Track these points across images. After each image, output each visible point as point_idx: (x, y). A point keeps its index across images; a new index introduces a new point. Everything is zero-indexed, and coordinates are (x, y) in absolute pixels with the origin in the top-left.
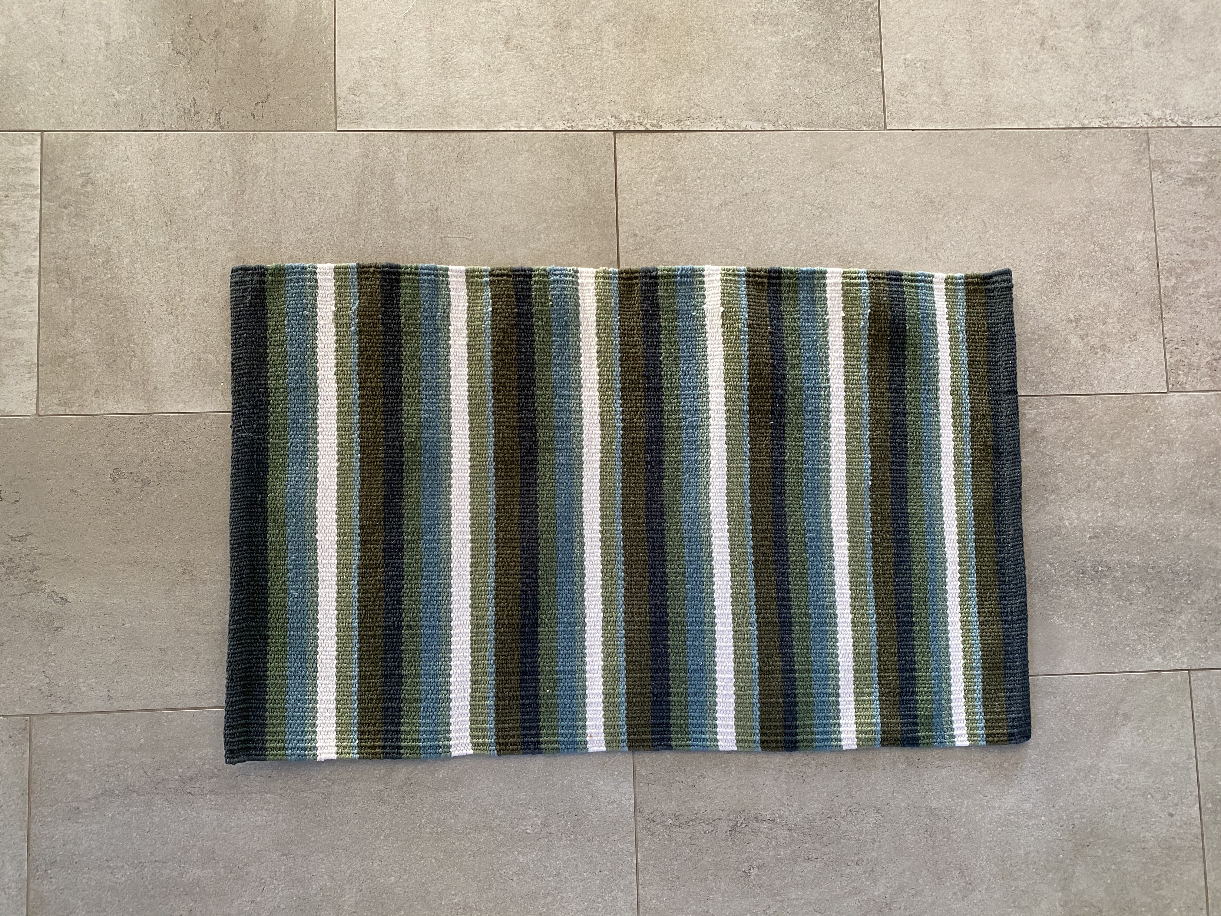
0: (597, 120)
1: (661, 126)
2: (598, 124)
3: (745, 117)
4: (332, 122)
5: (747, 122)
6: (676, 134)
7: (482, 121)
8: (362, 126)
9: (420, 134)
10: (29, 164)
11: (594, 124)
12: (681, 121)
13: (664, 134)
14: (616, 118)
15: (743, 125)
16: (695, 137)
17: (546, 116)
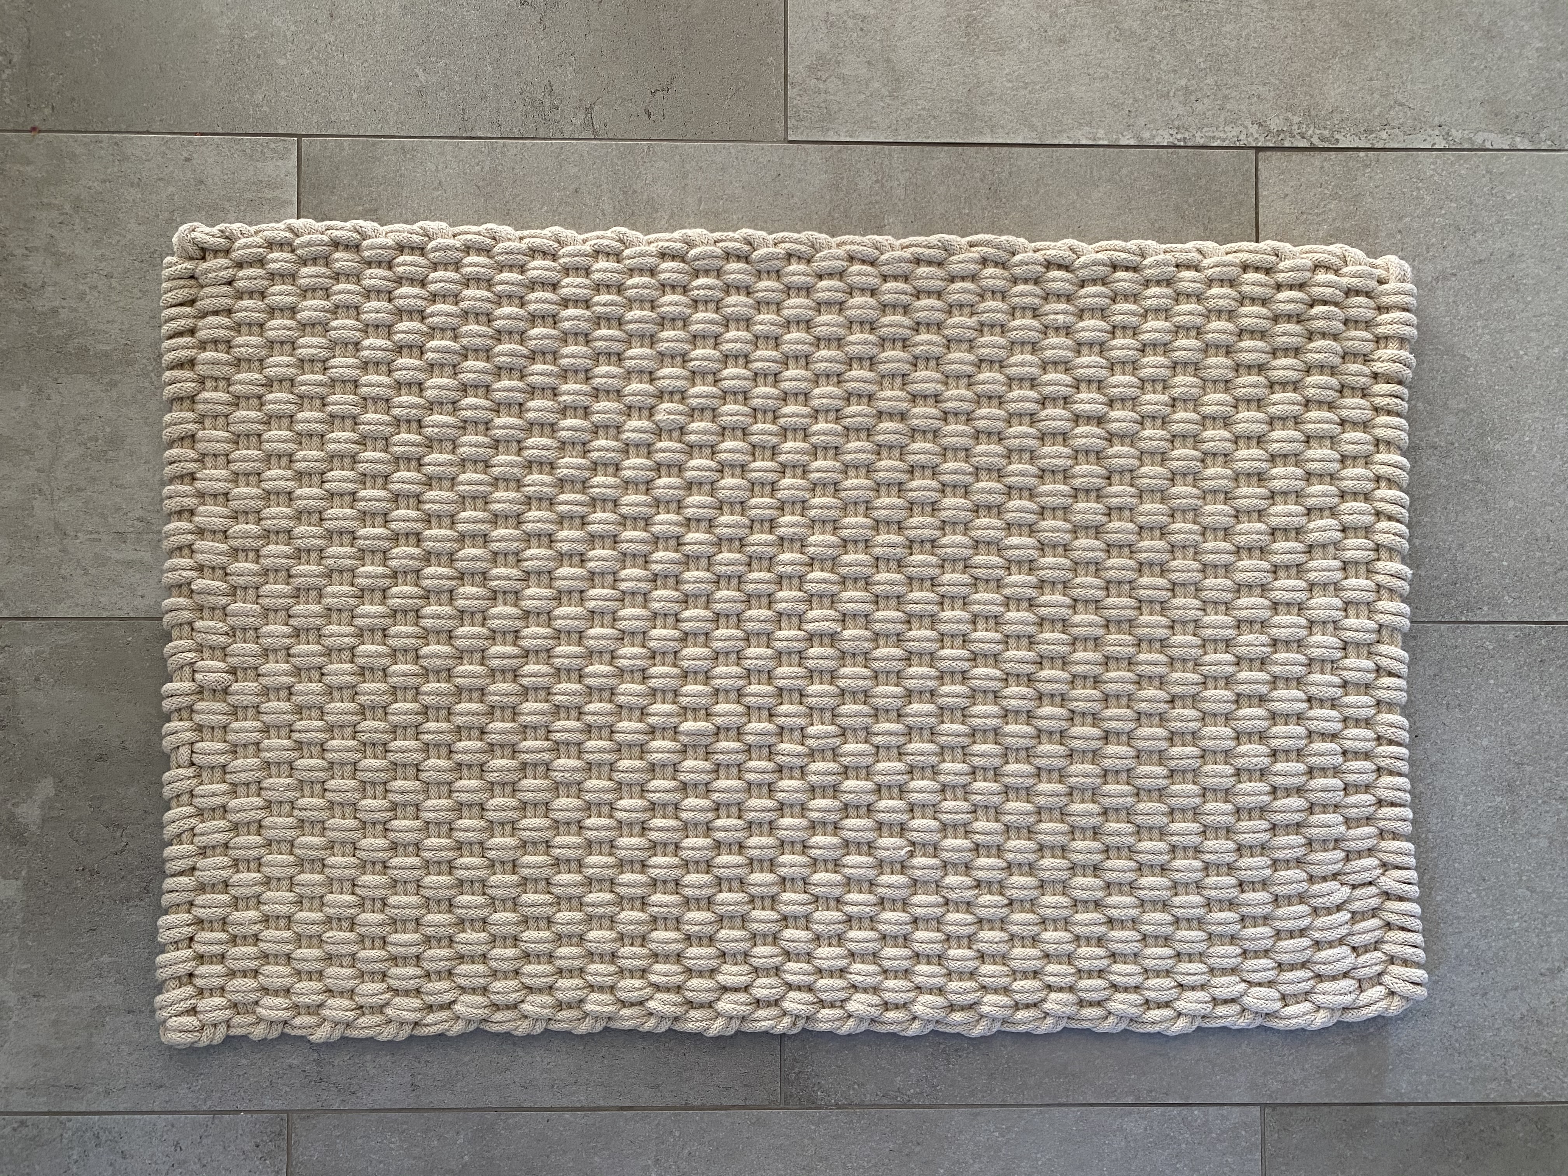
0: (1227, 129)
1: (1337, 141)
2: (1230, 134)
3: (1483, 126)
4: (779, 126)
5: (1486, 135)
6: (1362, 154)
7: (1032, 128)
8: (831, 133)
9: (927, 148)
10: (277, 193)
11: (1222, 135)
12: (1372, 132)
13: (1341, 155)
14: (1260, 124)
15: (1479, 140)
16: (1394, 161)
17: (1142, 121)
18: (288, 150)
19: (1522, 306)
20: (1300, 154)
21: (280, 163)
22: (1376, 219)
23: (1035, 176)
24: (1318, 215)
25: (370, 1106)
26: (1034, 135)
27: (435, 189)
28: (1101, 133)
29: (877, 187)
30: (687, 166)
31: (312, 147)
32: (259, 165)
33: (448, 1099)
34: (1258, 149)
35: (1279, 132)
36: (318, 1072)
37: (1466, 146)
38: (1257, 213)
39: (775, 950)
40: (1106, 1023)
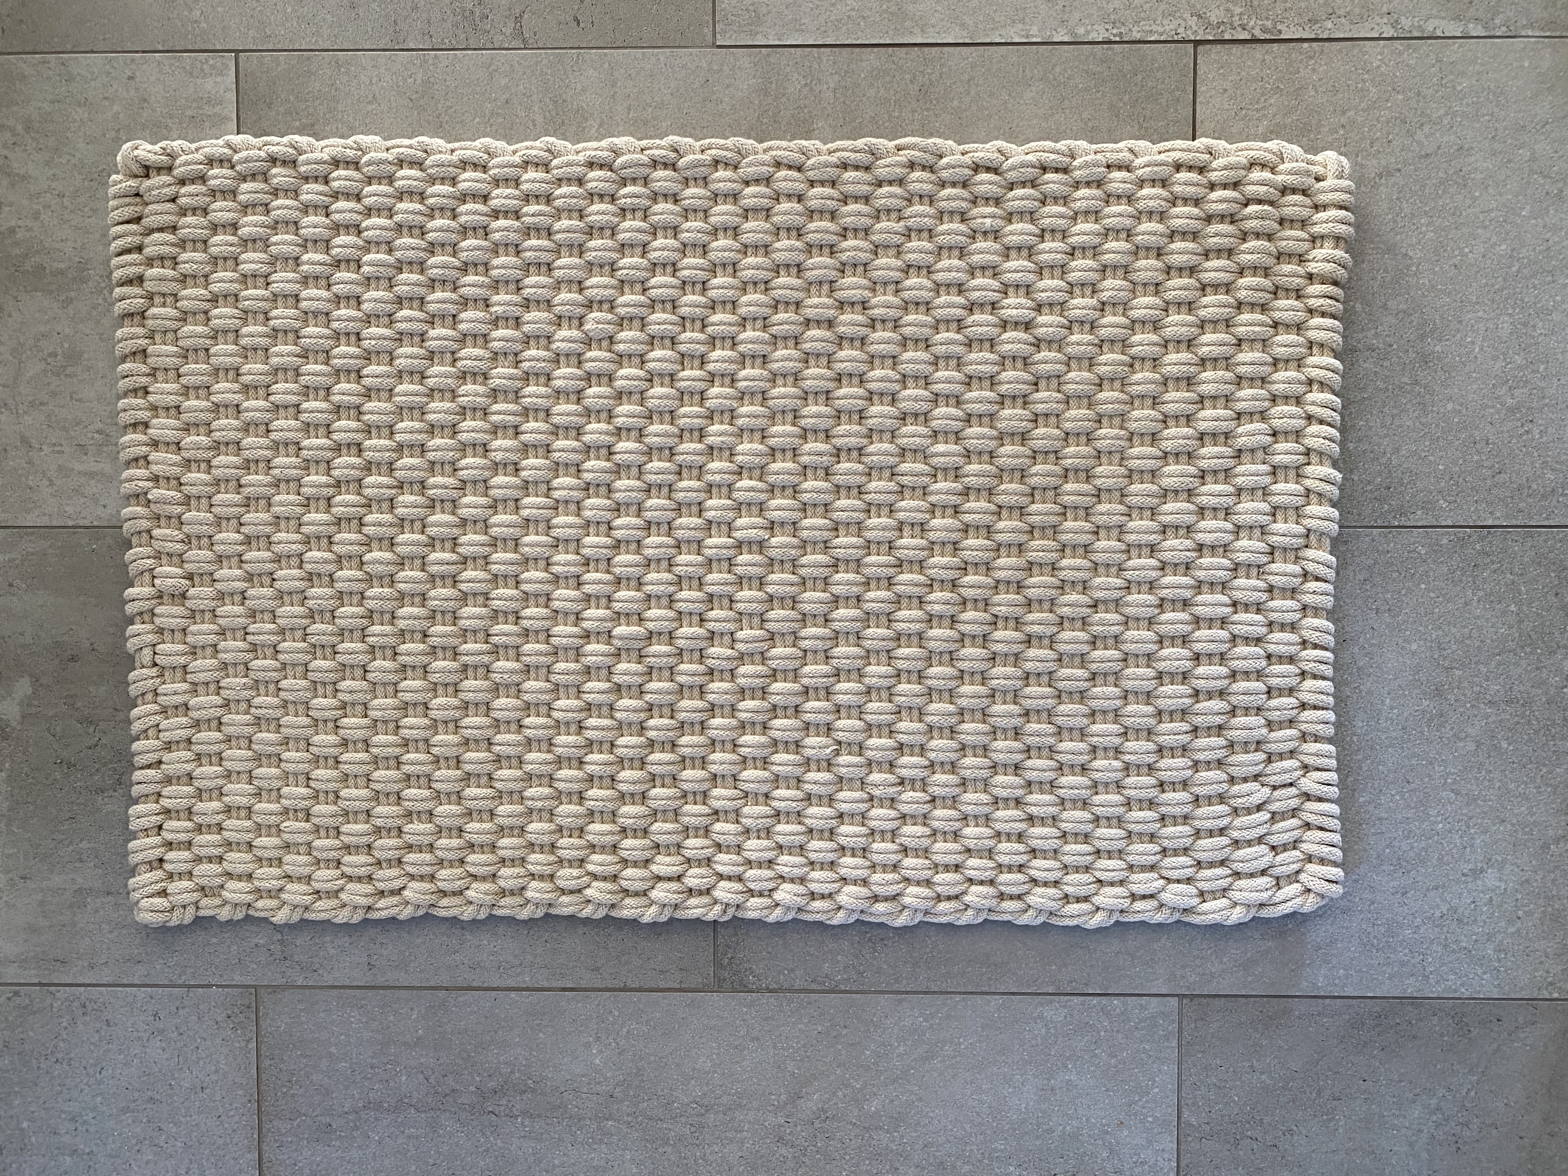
18: (226, 66)
19: (1468, 202)
20: (1241, 47)
21: (219, 79)
22: (1319, 113)
23: (966, 77)
24: (1257, 110)
25: (330, 983)
26: (965, 33)
27: (370, 102)
28: (1034, 30)
29: (805, 91)
30: (616, 74)
31: (249, 62)
32: (199, 81)
33: (403, 979)
34: (1197, 43)
35: (1219, 25)
36: (282, 952)
37: (1416, 34)
38: (1194, 111)
39: (706, 842)
40: (1026, 916)
